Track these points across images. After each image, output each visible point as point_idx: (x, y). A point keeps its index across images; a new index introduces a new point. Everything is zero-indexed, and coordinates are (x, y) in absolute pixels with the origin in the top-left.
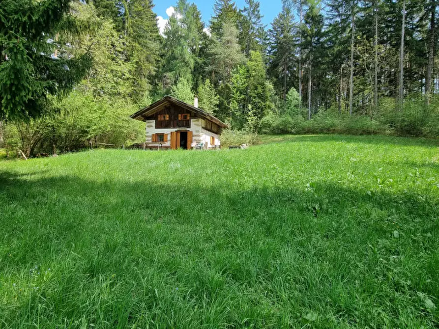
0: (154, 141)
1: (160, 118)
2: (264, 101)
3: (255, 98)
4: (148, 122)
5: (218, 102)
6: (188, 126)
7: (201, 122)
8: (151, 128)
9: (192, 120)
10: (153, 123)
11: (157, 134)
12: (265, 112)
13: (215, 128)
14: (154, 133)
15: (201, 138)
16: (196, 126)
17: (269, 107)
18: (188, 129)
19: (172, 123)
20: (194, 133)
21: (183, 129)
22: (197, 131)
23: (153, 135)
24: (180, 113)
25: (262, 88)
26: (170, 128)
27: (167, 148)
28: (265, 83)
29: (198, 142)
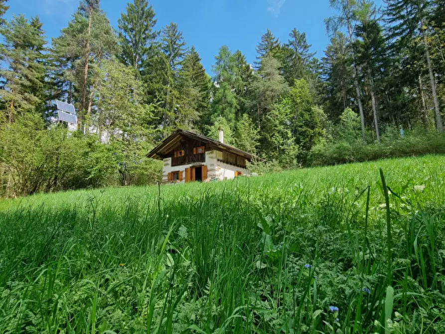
0: (170, 180)
1: (177, 155)
2: (313, 128)
3: (301, 126)
4: (165, 161)
5: (259, 137)
6: (203, 160)
7: (216, 154)
8: (168, 166)
9: (206, 153)
10: (169, 160)
11: (173, 172)
12: (315, 140)
14: (170, 172)
15: (217, 173)
16: (211, 160)
17: (320, 134)
18: (203, 164)
19: (187, 158)
20: (209, 168)
21: (197, 164)
22: (212, 165)
23: (169, 174)
24: (194, 147)
25: (309, 115)
26: (185, 164)
28: (313, 108)
29: (213, 177)
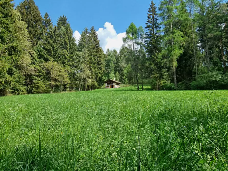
0: (107, 87)
7: (115, 83)
10: (107, 84)
11: (108, 86)
13: (118, 84)
16: (114, 84)
19: (110, 83)
21: (112, 85)
27: (109, 88)
29: (115, 87)
